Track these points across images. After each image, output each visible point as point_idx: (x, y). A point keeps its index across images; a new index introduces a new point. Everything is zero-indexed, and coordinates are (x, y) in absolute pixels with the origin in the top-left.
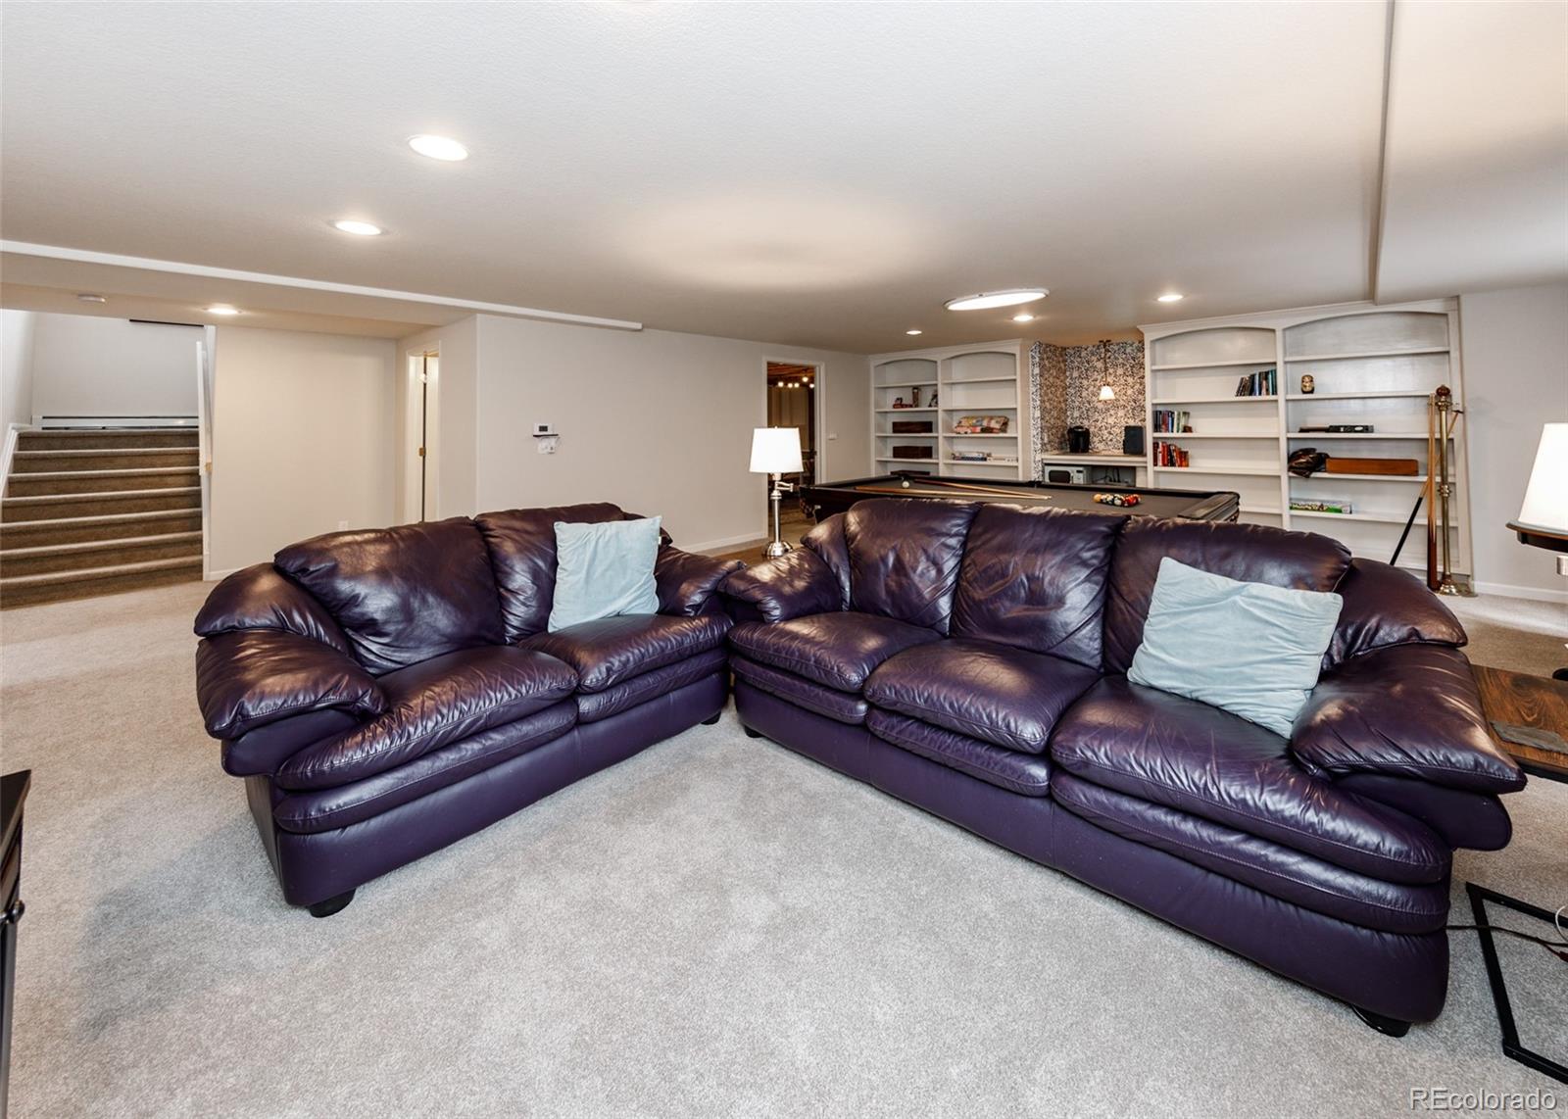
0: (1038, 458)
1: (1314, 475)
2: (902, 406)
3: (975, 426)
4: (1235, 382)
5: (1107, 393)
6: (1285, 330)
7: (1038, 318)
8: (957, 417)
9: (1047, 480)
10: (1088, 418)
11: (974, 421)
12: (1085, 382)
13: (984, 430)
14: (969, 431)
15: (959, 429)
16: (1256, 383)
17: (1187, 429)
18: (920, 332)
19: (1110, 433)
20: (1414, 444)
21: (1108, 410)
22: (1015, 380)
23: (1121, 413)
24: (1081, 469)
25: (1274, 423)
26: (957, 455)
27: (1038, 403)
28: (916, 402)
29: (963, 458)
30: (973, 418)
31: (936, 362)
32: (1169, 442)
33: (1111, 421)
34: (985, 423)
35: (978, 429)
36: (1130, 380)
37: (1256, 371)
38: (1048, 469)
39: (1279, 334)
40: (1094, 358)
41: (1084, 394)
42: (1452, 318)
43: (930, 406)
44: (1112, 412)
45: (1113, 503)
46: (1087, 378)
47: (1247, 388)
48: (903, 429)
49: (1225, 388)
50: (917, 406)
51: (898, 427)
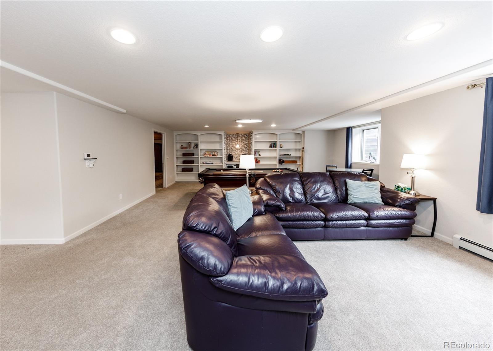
0: (225, 163)
1: (283, 164)
2: (183, 148)
3: (210, 154)
4: (269, 145)
5: (238, 146)
6: (279, 134)
7: (243, 126)
8: (204, 152)
9: (227, 168)
10: (231, 152)
11: (210, 153)
12: (230, 143)
13: (213, 155)
14: (209, 156)
15: (205, 155)
16: (273, 145)
17: (260, 155)
18: (208, 126)
19: (236, 156)
20: (294, 158)
21: (236, 150)
22: (222, 142)
23: (239, 151)
24: (235, 165)
25: (276, 154)
26: (204, 162)
27: (225, 148)
28: (190, 147)
29: (206, 163)
30: (210, 152)
31: (198, 135)
32: (256, 158)
33: (236, 153)
34: (213, 153)
35: (211, 155)
36: (241, 143)
37: (273, 143)
38: (227, 165)
39: (278, 135)
40: (233, 137)
41: (230, 146)
42: (303, 135)
43: (194, 148)
44: (237, 151)
45: (279, 171)
46: (231, 142)
47: (271, 146)
48: (188, 155)
49: (267, 146)
50: (190, 148)
51: (184, 155)
